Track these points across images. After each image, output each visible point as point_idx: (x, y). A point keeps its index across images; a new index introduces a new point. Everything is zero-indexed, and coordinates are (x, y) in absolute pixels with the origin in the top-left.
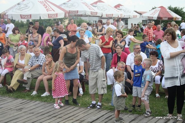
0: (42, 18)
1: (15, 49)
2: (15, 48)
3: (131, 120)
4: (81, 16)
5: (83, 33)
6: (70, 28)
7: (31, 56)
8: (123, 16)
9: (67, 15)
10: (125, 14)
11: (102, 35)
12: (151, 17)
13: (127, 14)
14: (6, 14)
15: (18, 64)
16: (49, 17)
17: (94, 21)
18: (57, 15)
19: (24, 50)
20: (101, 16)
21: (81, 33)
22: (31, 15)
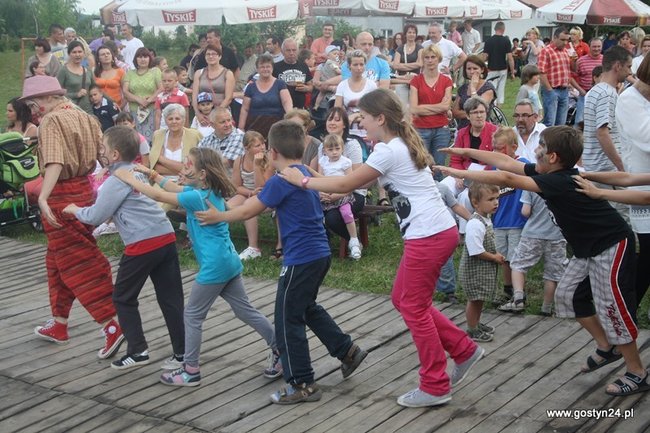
0: (229, 22)
1: (142, 116)
2: (143, 113)
3: (515, 333)
4: (349, 13)
5: (362, 65)
6: (319, 51)
7: (202, 137)
8: (479, 13)
9: (306, 10)
10: (485, 8)
11: (416, 71)
12: (567, 16)
13: (491, 8)
14: (120, 9)
15: (162, 160)
16: (250, 19)
17: (384, 32)
18: (275, 11)
19: (177, 119)
20: (410, 13)
21: (356, 65)
22: (194, 11)
